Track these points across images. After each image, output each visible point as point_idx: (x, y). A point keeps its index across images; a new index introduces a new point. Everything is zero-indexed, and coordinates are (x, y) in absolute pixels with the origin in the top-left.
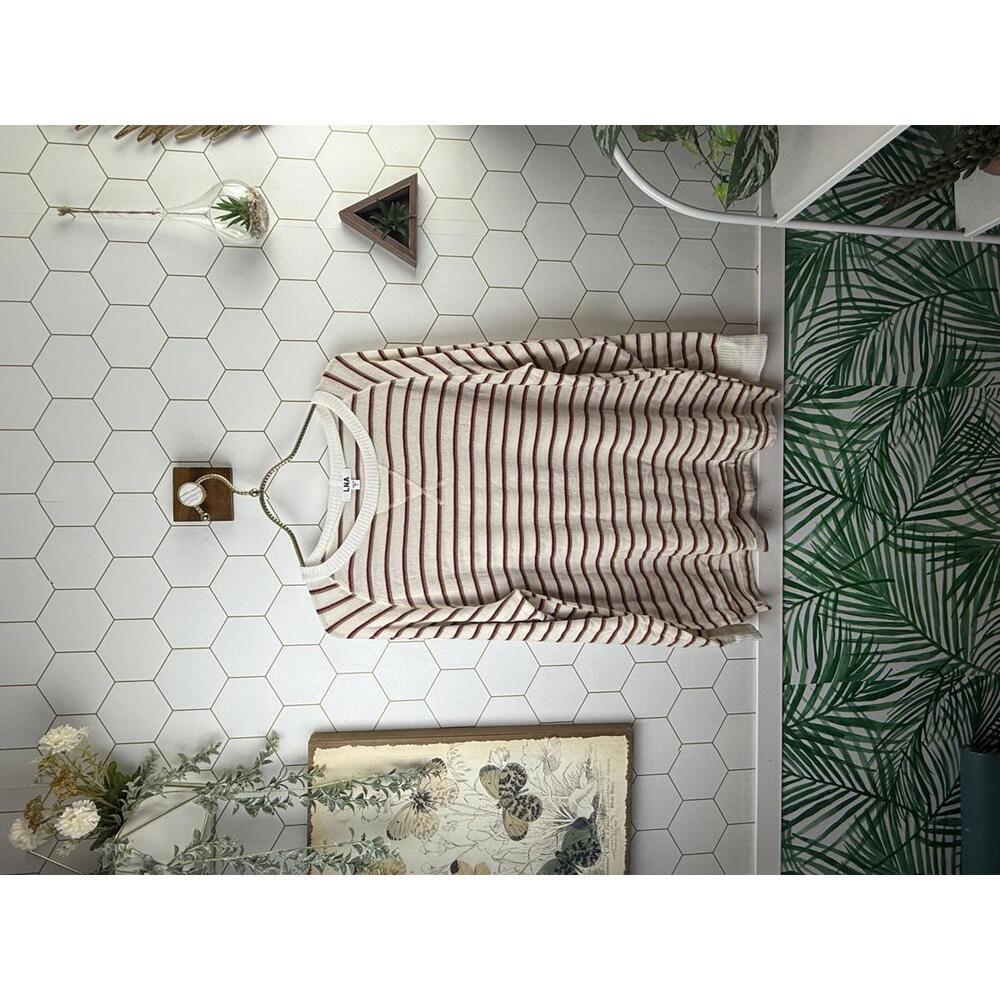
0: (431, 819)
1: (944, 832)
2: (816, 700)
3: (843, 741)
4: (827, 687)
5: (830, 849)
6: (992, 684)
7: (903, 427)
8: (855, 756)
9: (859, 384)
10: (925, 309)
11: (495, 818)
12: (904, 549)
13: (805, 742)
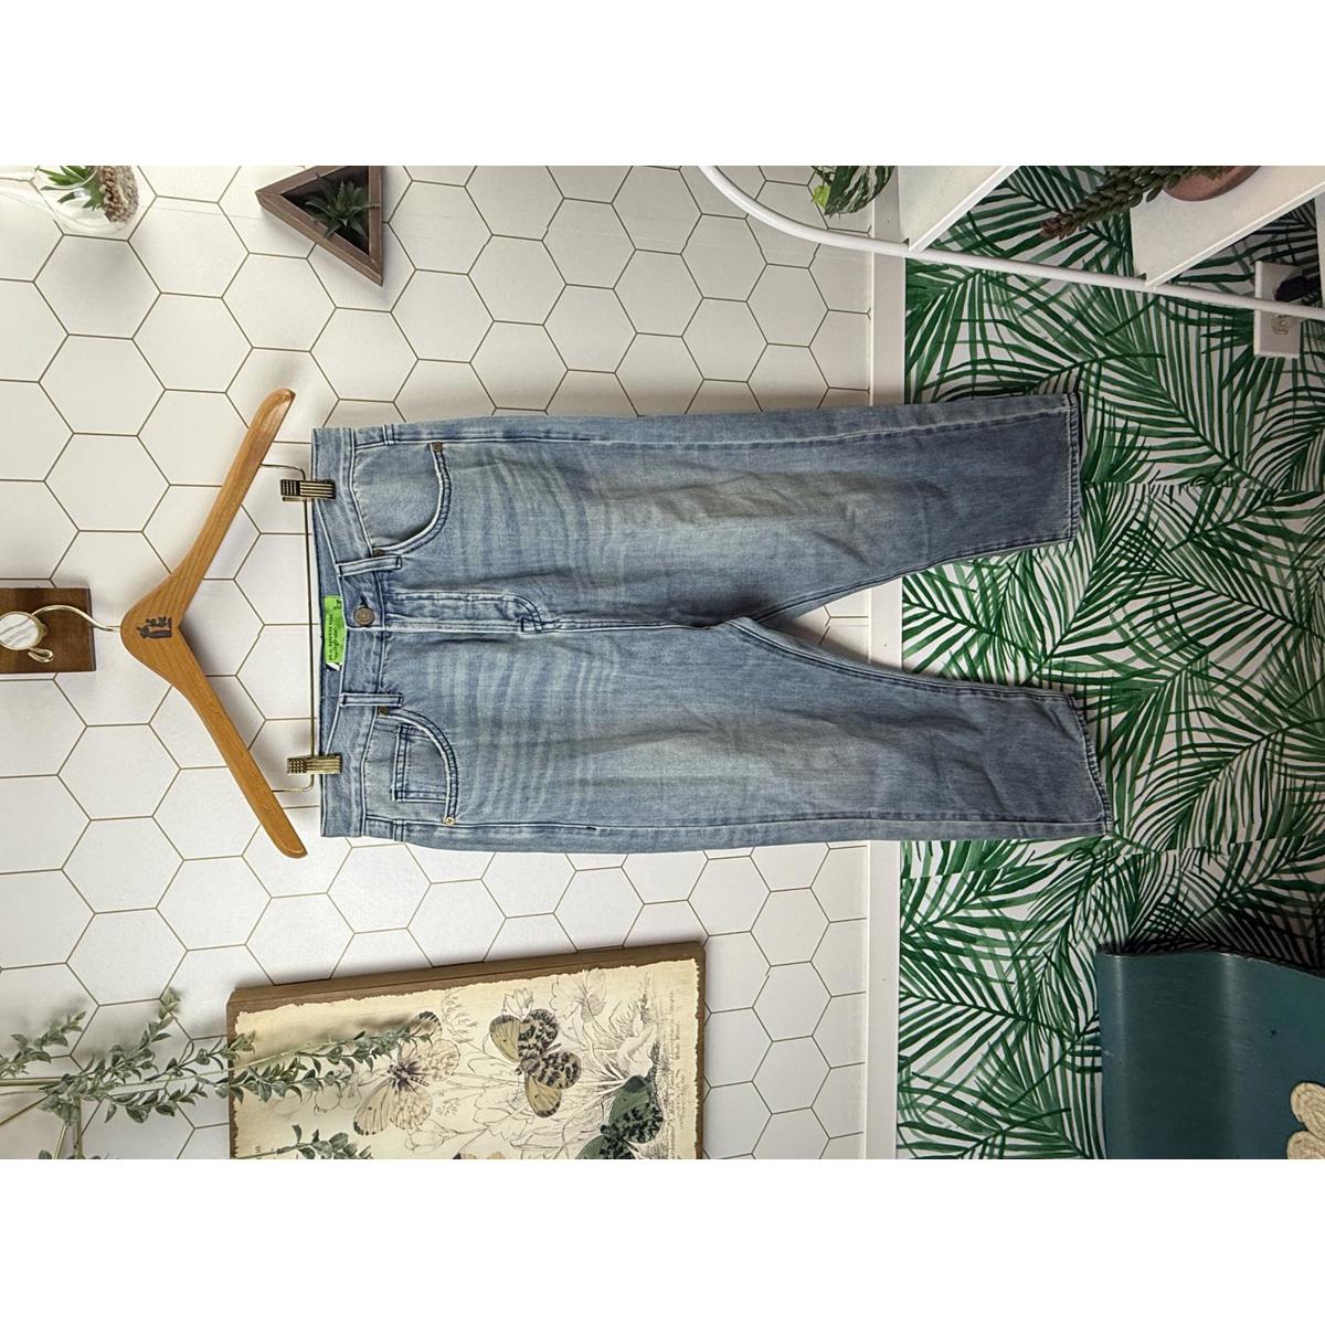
0: (420, 1099)
1: (1094, 1054)
2: (943, 896)
3: (974, 947)
4: (956, 878)
5: (957, 1088)
6: (1152, 865)
8: (989, 968)
10: (1079, 378)
11: (514, 1089)
13: (929, 953)
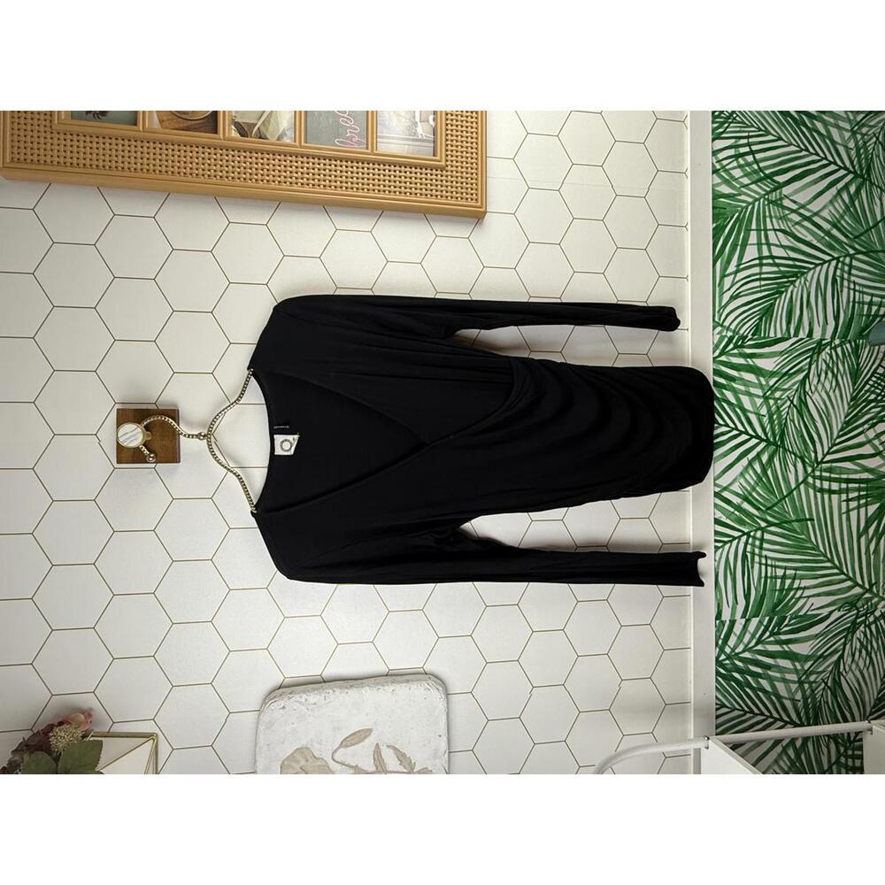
2: (746, 634)
3: (770, 673)
4: (755, 621)
7: (819, 376)
8: (780, 687)
9: (779, 336)
10: (836, 268)
12: (822, 490)
13: (736, 675)
